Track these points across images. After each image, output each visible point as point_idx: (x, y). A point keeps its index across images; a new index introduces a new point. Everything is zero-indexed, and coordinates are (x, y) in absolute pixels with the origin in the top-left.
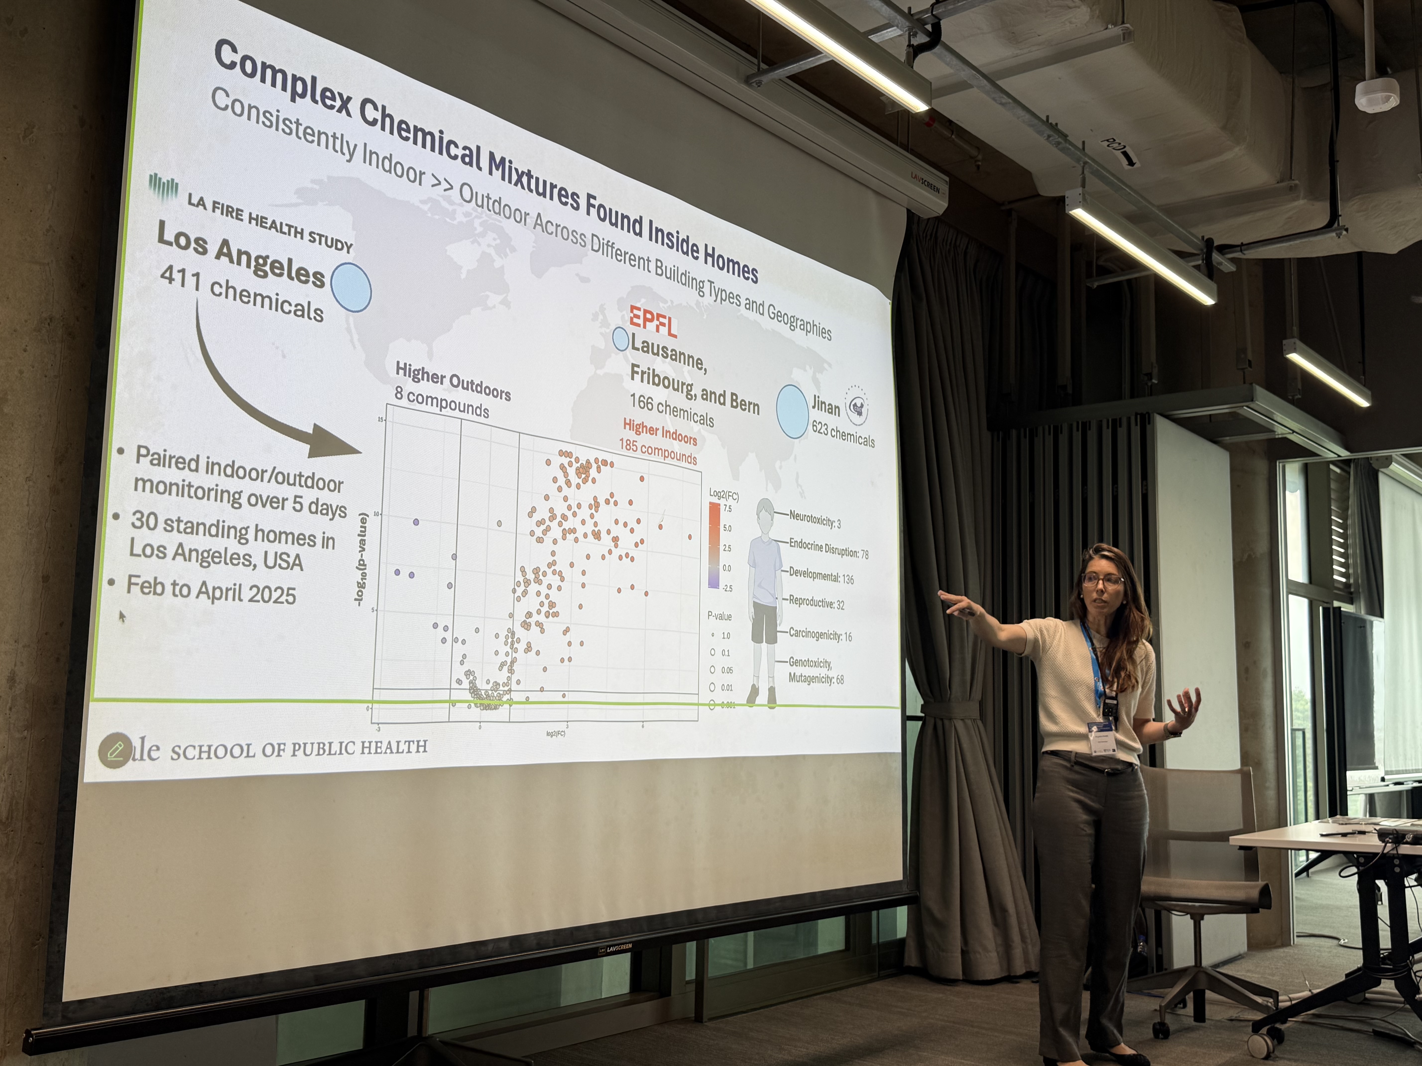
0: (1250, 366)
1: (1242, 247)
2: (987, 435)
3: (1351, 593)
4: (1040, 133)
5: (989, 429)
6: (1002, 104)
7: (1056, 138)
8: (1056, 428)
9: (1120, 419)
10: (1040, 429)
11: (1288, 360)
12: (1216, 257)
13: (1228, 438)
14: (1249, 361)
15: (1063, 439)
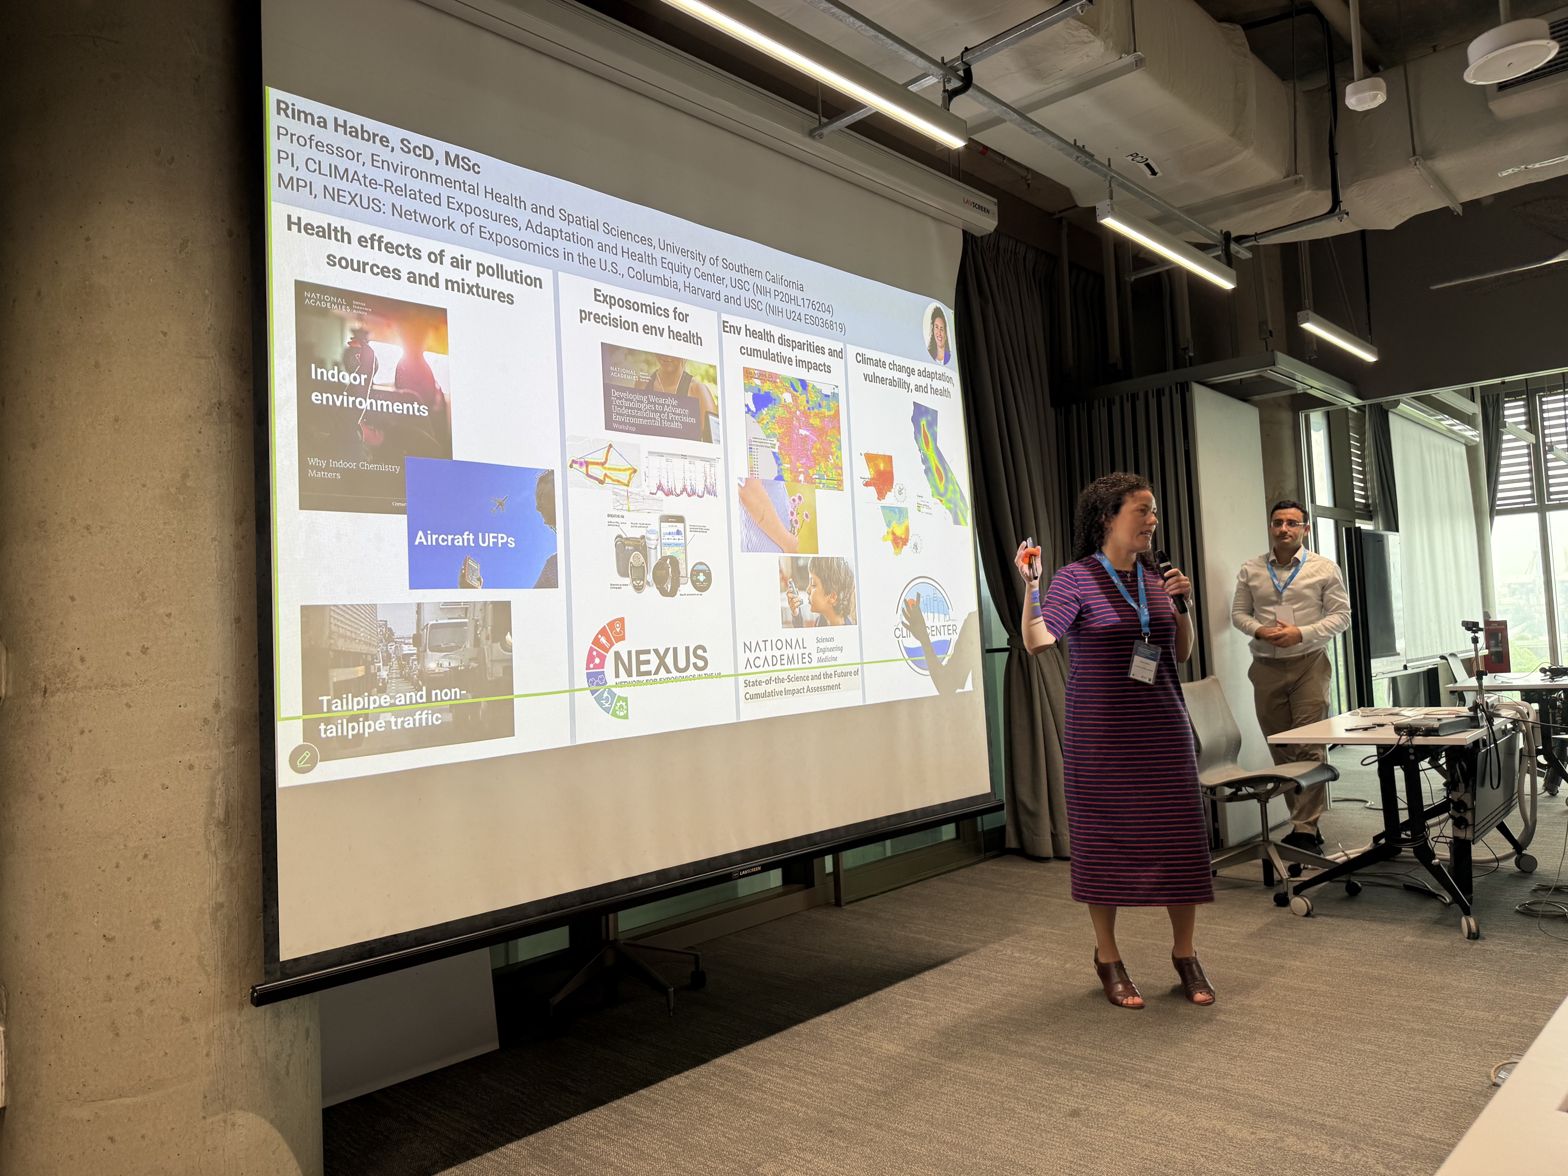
0: (1271, 335)
1: (1256, 236)
2: (1051, 412)
3: (1370, 512)
4: (1069, 155)
5: (1052, 405)
6: (1033, 133)
7: (1084, 158)
8: (1109, 400)
9: (1163, 389)
10: (1096, 403)
11: (1303, 330)
12: (1234, 247)
13: (1256, 397)
14: (1270, 331)
15: (1116, 409)
